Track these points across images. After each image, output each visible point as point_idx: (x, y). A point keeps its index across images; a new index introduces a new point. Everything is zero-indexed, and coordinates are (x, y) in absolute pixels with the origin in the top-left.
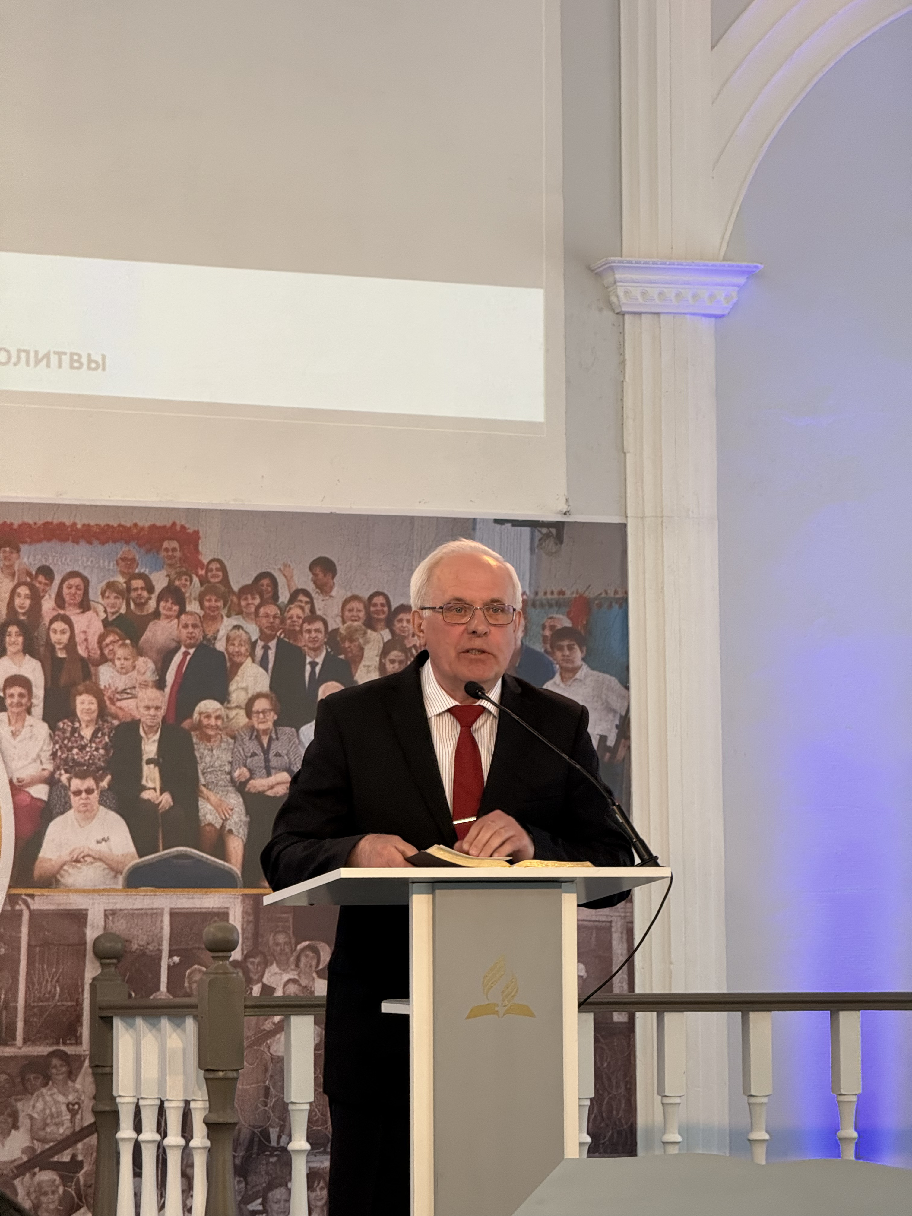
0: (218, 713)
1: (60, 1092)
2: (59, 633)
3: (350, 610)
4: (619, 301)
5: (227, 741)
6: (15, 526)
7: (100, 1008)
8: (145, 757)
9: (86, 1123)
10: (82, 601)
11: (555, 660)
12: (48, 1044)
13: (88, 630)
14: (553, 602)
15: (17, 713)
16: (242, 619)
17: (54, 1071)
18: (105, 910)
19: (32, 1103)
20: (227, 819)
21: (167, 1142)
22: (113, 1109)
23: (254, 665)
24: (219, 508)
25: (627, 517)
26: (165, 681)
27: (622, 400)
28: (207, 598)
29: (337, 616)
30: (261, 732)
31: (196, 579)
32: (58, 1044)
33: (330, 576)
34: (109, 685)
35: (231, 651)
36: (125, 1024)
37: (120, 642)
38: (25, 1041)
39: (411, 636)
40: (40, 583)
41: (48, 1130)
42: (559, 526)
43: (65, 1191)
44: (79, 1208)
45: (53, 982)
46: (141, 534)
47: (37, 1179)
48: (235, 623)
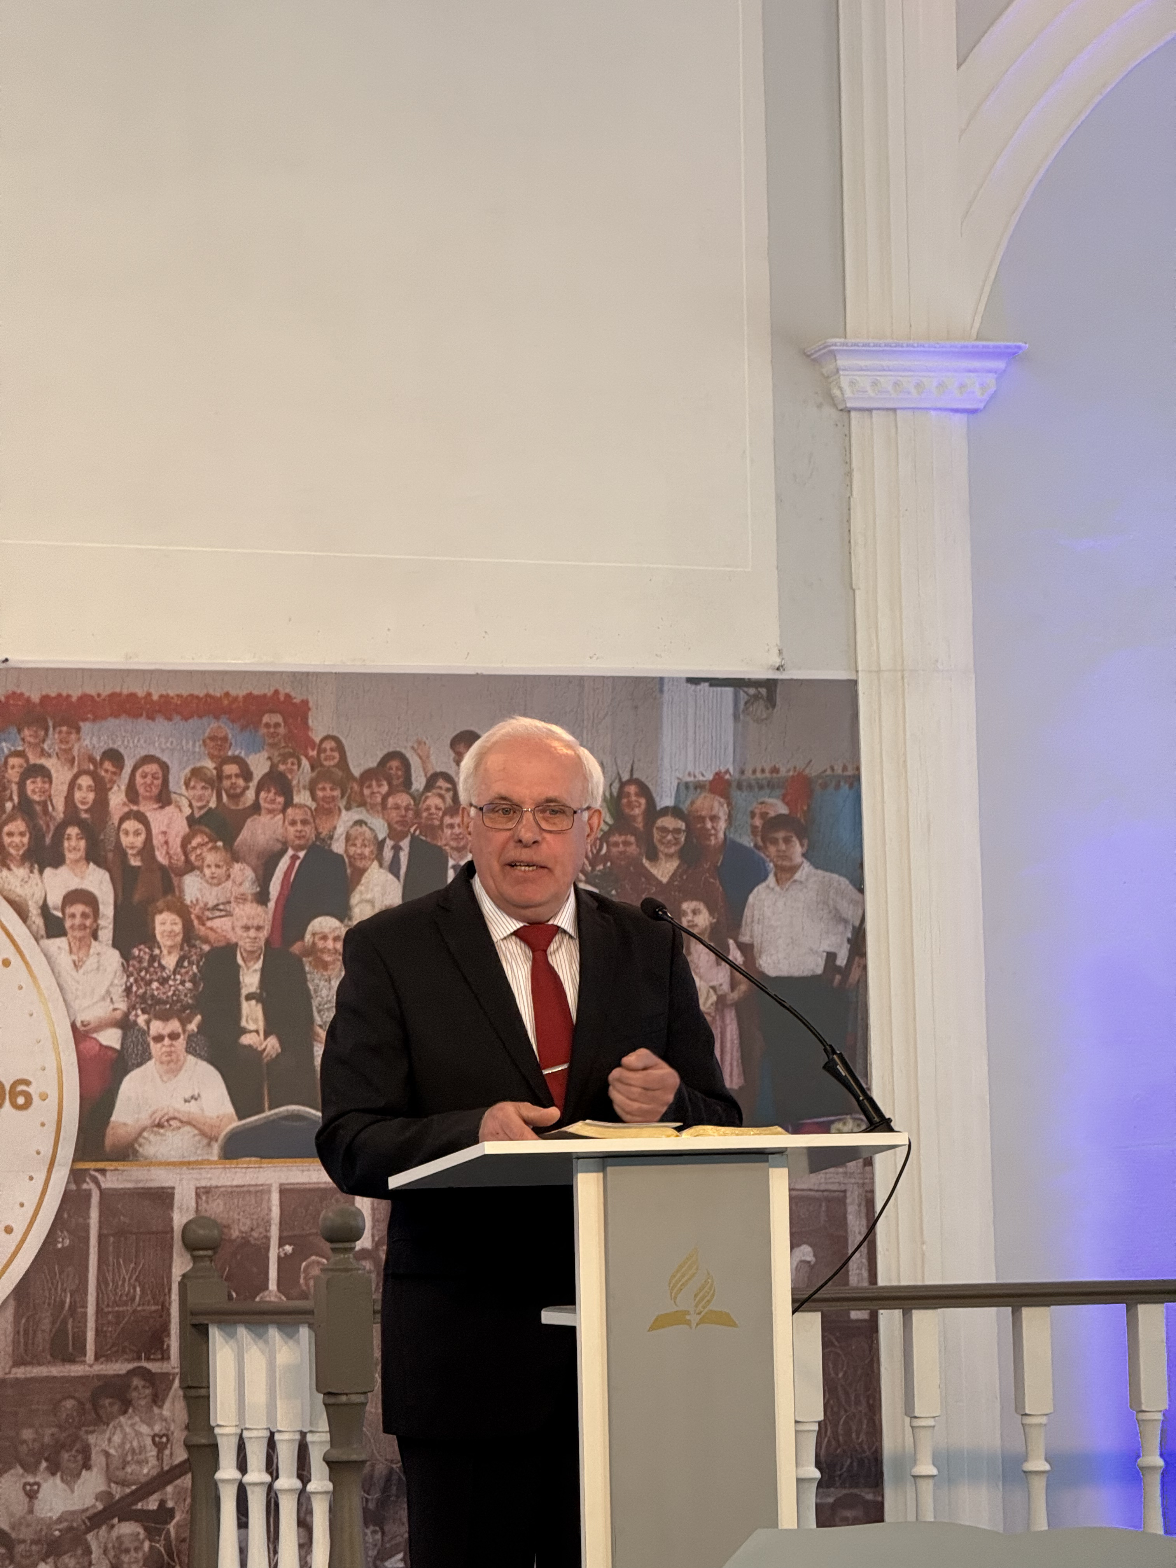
0: (336, 933)
1: (142, 1421)
2: (131, 835)
4: (843, 394)
6: (74, 699)
7: (192, 1314)
8: (244, 992)
9: (177, 1461)
10: (161, 792)
11: (768, 856)
13: (168, 831)
14: (765, 782)
15: (80, 940)
16: (364, 811)
17: (135, 1394)
18: (197, 1188)
19: (107, 1435)
21: (278, 1485)
22: (211, 1442)
23: (382, 871)
24: (334, 671)
25: (857, 672)
26: (268, 893)
27: (849, 521)
28: (320, 786)
31: (305, 763)
32: (139, 1358)
34: (197, 900)
35: (352, 853)
36: (222, 1333)
37: (210, 845)
38: (97, 1358)
40: (106, 771)
41: (129, 1469)
42: (770, 685)
43: (151, 1547)
45: (132, 1281)
46: (234, 706)
47: (115, 1533)
48: (357, 817)
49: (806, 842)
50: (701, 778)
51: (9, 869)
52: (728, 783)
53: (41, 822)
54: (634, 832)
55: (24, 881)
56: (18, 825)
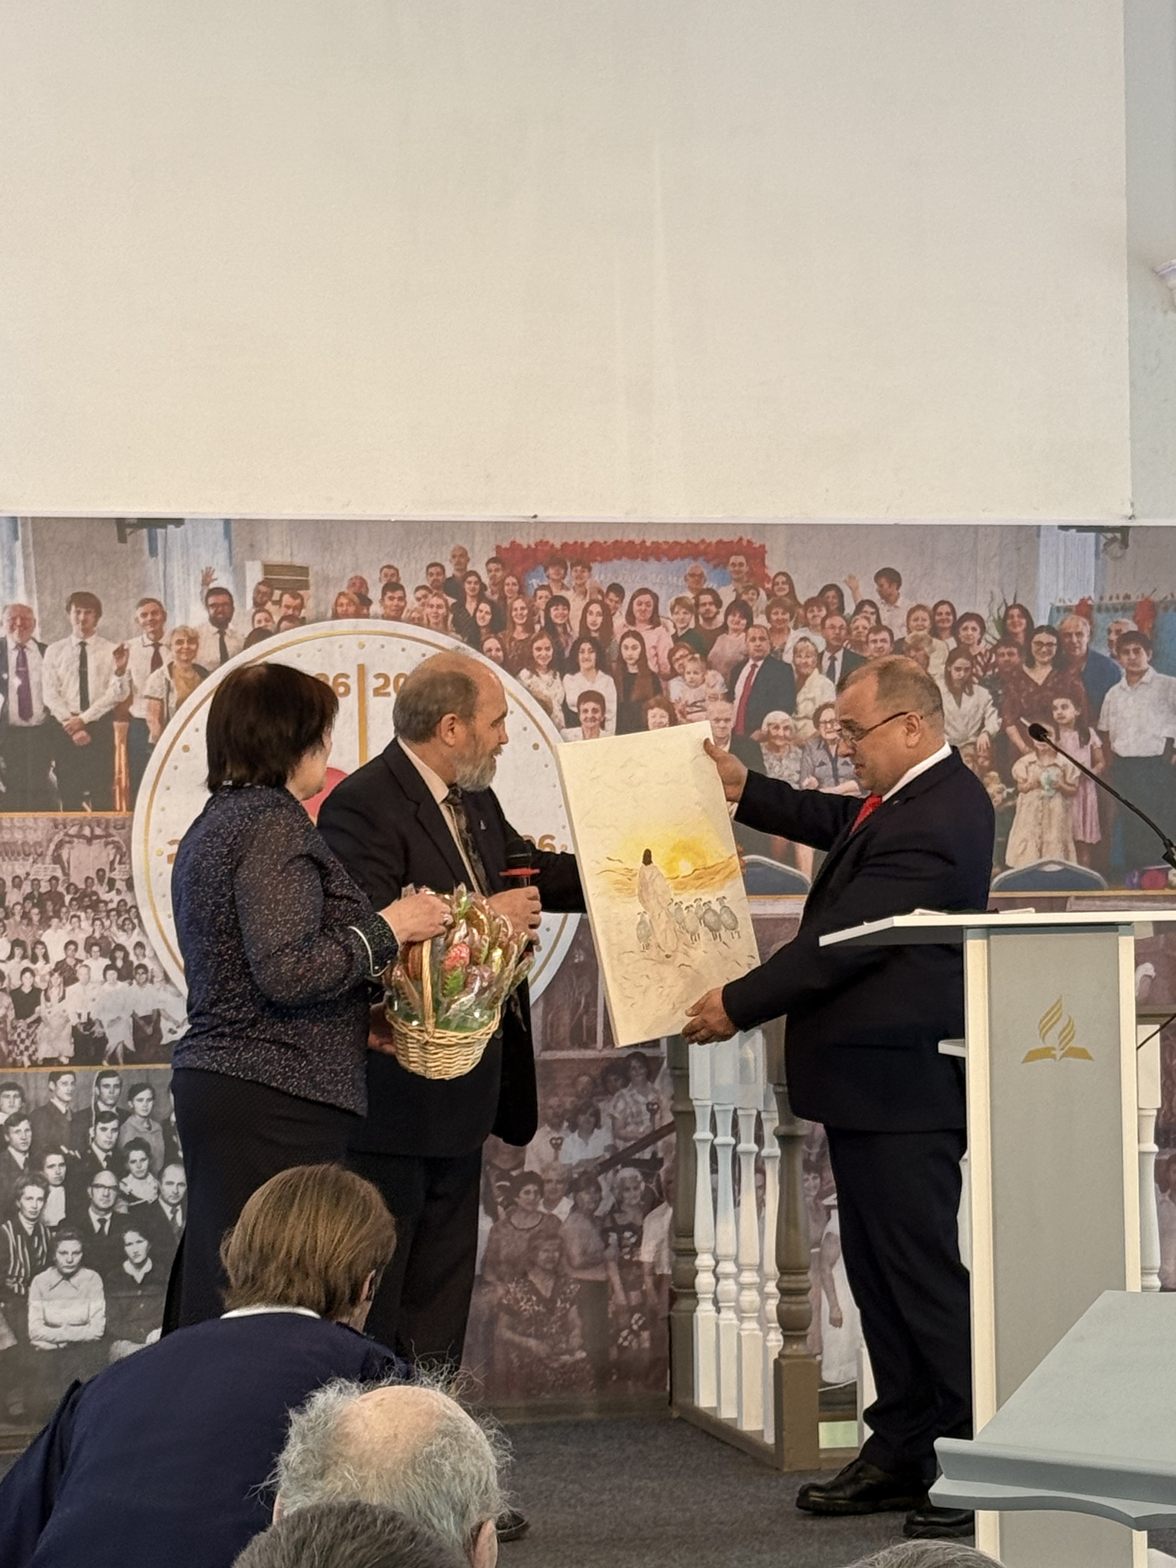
0: (787, 724)
1: (639, 1093)
2: (630, 649)
3: (916, 620)
5: (796, 753)
6: (587, 546)
10: (652, 617)
11: (1121, 664)
13: (658, 646)
14: (1119, 606)
15: (592, 729)
16: (808, 631)
17: (634, 1073)
19: (613, 1103)
21: (741, 1147)
22: (690, 1109)
23: (821, 676)
24: (785, 522)
26: (734, 694)
28: (774, 611)
29: (903, 626)
30: (828, 742)
31: (763, 593)
33: (894, 586)
34: (680, 699)
35: (798, 663)
37: (690, 657)
38: (605, 1045)
40: (611, 600)
41: (630, 1128)
42: (1124, 530)
43: (647, 1187)
46: (708, 550)
47: (619, 1176)
48: (802, 635)
49: (1151, 652)
50: (1068, 603)
51: (538, 675)
52: (1091, 607)
53: (562, 640)
54: (1016, 645)
55: (549, 685)
56: (544, 642)
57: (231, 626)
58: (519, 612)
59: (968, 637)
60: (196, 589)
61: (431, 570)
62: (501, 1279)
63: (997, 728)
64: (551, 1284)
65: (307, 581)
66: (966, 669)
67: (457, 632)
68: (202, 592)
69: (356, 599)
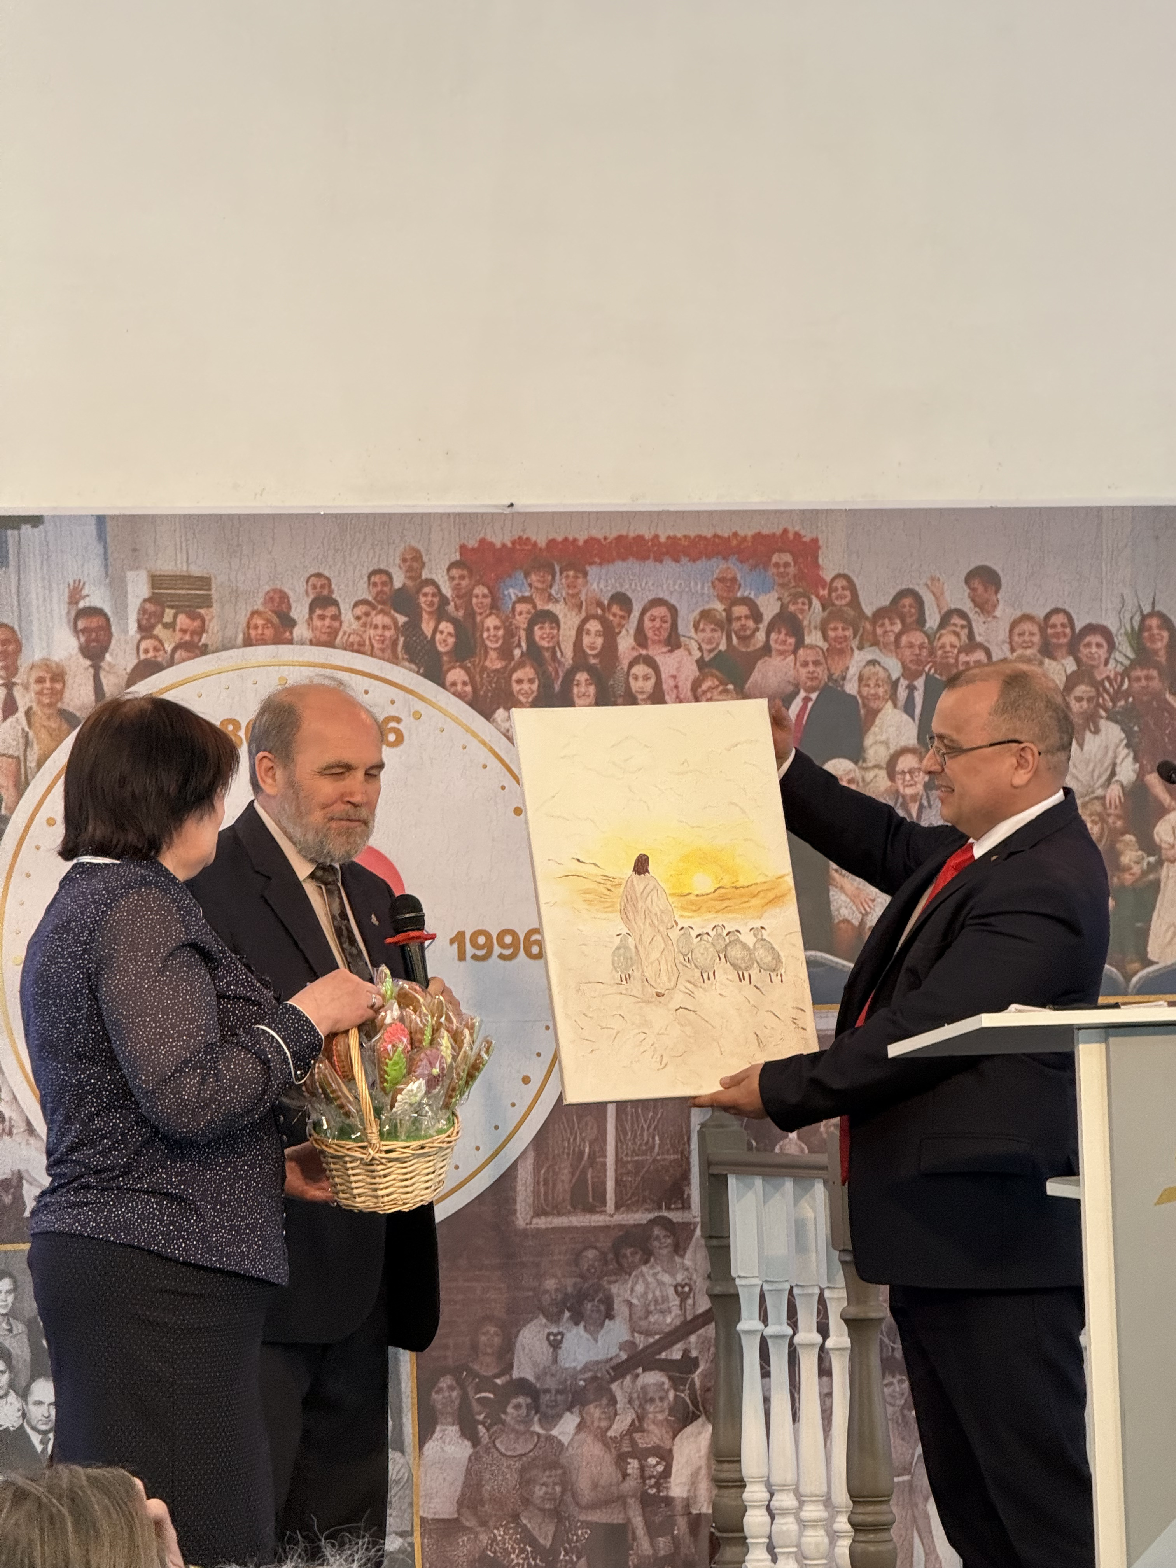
0: (851, 777)
1: (664, 1271)
2: (641, 679)
3: (1020, 635)
6: (581, 543)
7: (712, 1164)
9: (700, 1310)
10: (670, 636)
12: (646, 1209)
13: (678, 675)
16: (877, 651)
17: (656, 1243)
19: (630, 1285)
20: (867, 913)
21: (796, 1340)
22: (732, 1291)
23: (896, 711)
24: (843, 508)
28: (832, 626)
29: (1004, 642)
30: (908, 798)
31: (816, 603)
32: (660, 1208)
33: (992, 590)
35: (865, 694)
36: (741, 1185)
37: (721, 688)
38: (617, 1207)
39: (1102, 667)
40: (615, 615)
41: (652, 1319)
43: (676, 1396)
44: (695, 1417)
45: (651, 1130)
46: (742, 547)
47: (640, 1382)
48: (870, 657)
53: (550, 669)
54: (1157, 666)
56: (527, 672)
57: (108, 657)
58: (492, 632)
59: (1091, 657)
60: (60, 610)
61: (373, 579)
62: (484, 1523)
63: (1133, 777)
64: (551, 1529)
65: (209, 597)
66: (1089, 700)
67: (411, 661)
68: (68, 613)
69: (275, 620)
